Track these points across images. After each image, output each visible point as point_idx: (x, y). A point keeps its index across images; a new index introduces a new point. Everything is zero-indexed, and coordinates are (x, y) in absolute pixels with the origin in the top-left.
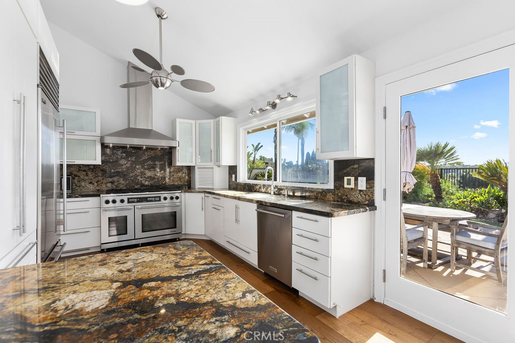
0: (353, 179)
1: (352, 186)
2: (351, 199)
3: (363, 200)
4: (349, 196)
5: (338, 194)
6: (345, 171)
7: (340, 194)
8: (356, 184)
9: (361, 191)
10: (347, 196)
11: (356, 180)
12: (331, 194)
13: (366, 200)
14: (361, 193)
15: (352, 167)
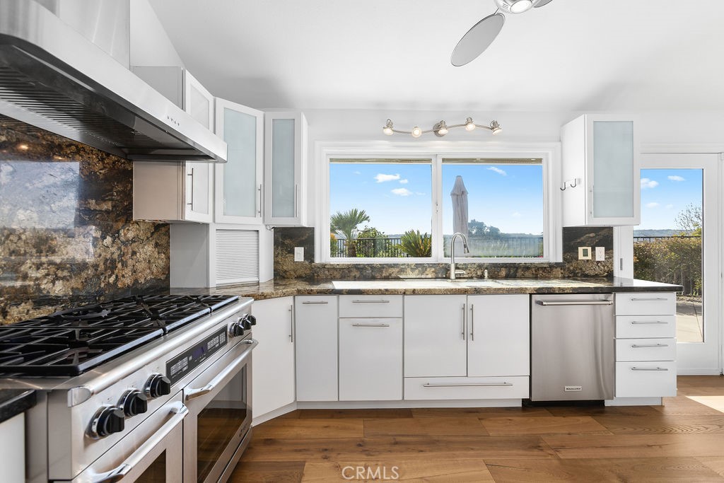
0: (589, 249)
1: (589, 257)
2: (587, 272)
3: (602, 272)
4: (584, 269)
5: (568, 268)
6: (579, 241)
7: (572, 268)
8: (593, 255)
9: (598, 262)
10: (581, 269)
11: (593, 250)
12: (559, 269)
13: (605, 271)
14: (599, 264)
15: (587, 235)
